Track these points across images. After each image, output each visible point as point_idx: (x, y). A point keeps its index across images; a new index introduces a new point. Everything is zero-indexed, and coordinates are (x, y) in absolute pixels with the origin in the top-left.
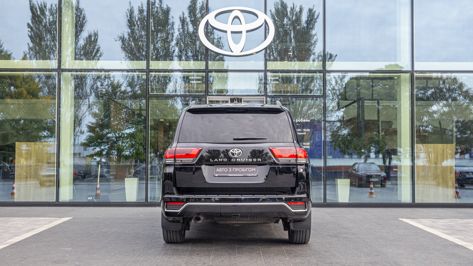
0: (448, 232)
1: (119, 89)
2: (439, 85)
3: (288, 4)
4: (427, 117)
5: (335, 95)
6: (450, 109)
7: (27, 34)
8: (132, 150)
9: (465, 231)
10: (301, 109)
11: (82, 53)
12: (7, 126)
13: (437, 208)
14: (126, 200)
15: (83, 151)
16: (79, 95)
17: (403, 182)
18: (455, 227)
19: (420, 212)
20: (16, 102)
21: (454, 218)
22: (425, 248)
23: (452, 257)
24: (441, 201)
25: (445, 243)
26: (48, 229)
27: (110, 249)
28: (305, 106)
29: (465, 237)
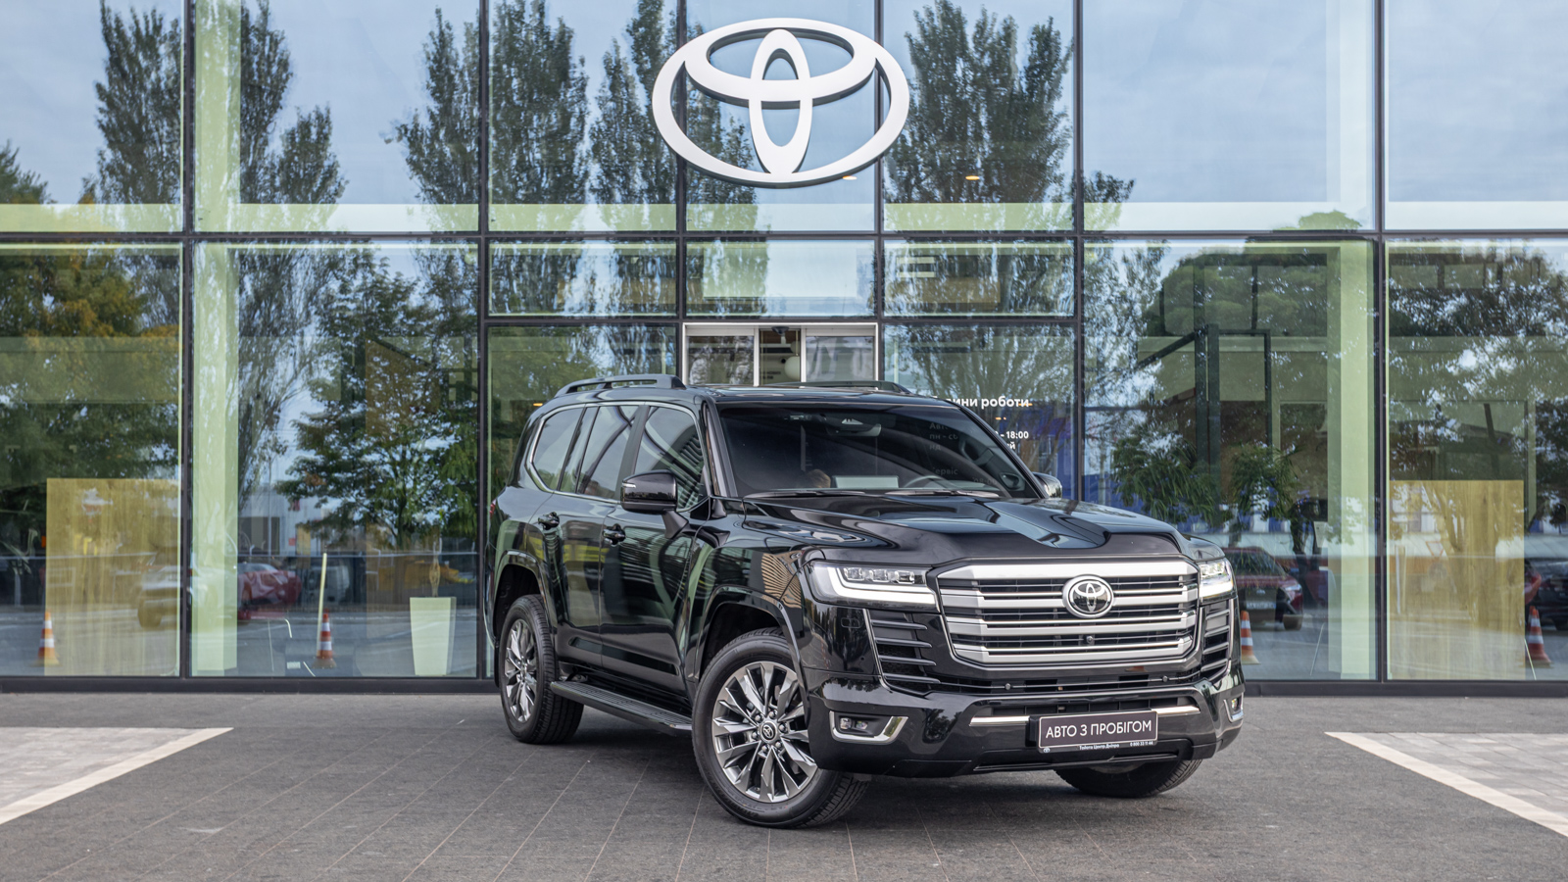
0: (1492, 777)
1: (400, 304)
2: (1484, 283)
3: (964, 13)
4: (1440, 392)
5: (1127, 319)
6: (1521, 363)
7: (94, 120)
8: (445, 508)
9: (1549, 773)
10: (1014, 369)
11: (278, 184)
12: (33, 429)
13: (1462, 699)
14: (414, 671)
15: (286, 512)
16: (267, 324)
17: (1346, 612)
18: (1516, 760)
19: (1402, 709)
20: (61, 349)
21: (1516, 731)
22: (1407, 828)
23: (1497, 859)
24: (1475, 673)
25: (1476, 813)
26: (149, 765)
27: (347, 831)
28: (1026, 358)
29: (1549, 792)
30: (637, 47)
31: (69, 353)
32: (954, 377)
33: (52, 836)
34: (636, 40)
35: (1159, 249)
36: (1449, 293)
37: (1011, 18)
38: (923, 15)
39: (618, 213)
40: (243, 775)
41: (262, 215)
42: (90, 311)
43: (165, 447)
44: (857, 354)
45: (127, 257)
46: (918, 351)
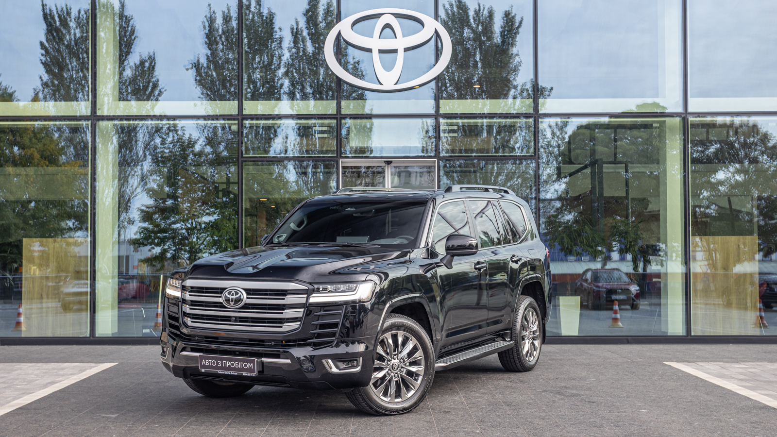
0: (749, 385)
3: (469, 5)
6: (747, 176)
10: (495, 180)
17: (670, 301)
18: (761, 376)
19: (700, 350)
20: (22, 173)
21: (758, 361)
22: (711, 411)
23: (759, 427)
24: (735, 332)
25: (744, 403)
26: (78, 382)
27: (181, 415)
28: (501, 175)
30: (308, 22)
31: (26, 175)
33: (34, 419)
34: (307, 19)
35: (565, 121)
36: (711, 142)
37: (492, 7)
38: (448, 7)
39: (298, 105)
42: (37, 154)
45: (54, 127)
46: (448, 172)
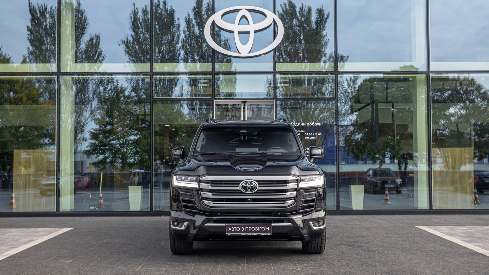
0: (467, 240)
1: (122, 94)
2: (456, 87)
3: (296, 4)
4: (443, 120)
5: (347, 98)
6: (468, 111)
7: (26, 37)
8: (136, 158)
9: (485, 238)
10: (313, 113)
11: (84, 57)
12: (6, 134)
13: (455, 215)
14: (130, 209)
15: (86, 159)
16: (81, 101)
17: (419, 188)
18: (474, 234)
19: (438, 218)
20: (15, 109)
21: (473, 225)
22: (443, 256)
23: (472, 265)
24: (459, 207)
25: (464, 251)
26: (48, 240)
27: (112, 261)
28: (316, 110)
29: (485, 244)
30: (195, 15)
31: (18, 110)
32: (294, 116)
33: (18, 264)
34: (195, 13)
35: (357, 77)
36: (446, 90)
37: (310, 6)
38: (283, 5)
39: (190, 66)
40: (78, 243)
41: (79, 67)
42: (25, 97)
43: (48, 139)
44: (263, 110)
45: (36, 80)
46: (283, 108)
